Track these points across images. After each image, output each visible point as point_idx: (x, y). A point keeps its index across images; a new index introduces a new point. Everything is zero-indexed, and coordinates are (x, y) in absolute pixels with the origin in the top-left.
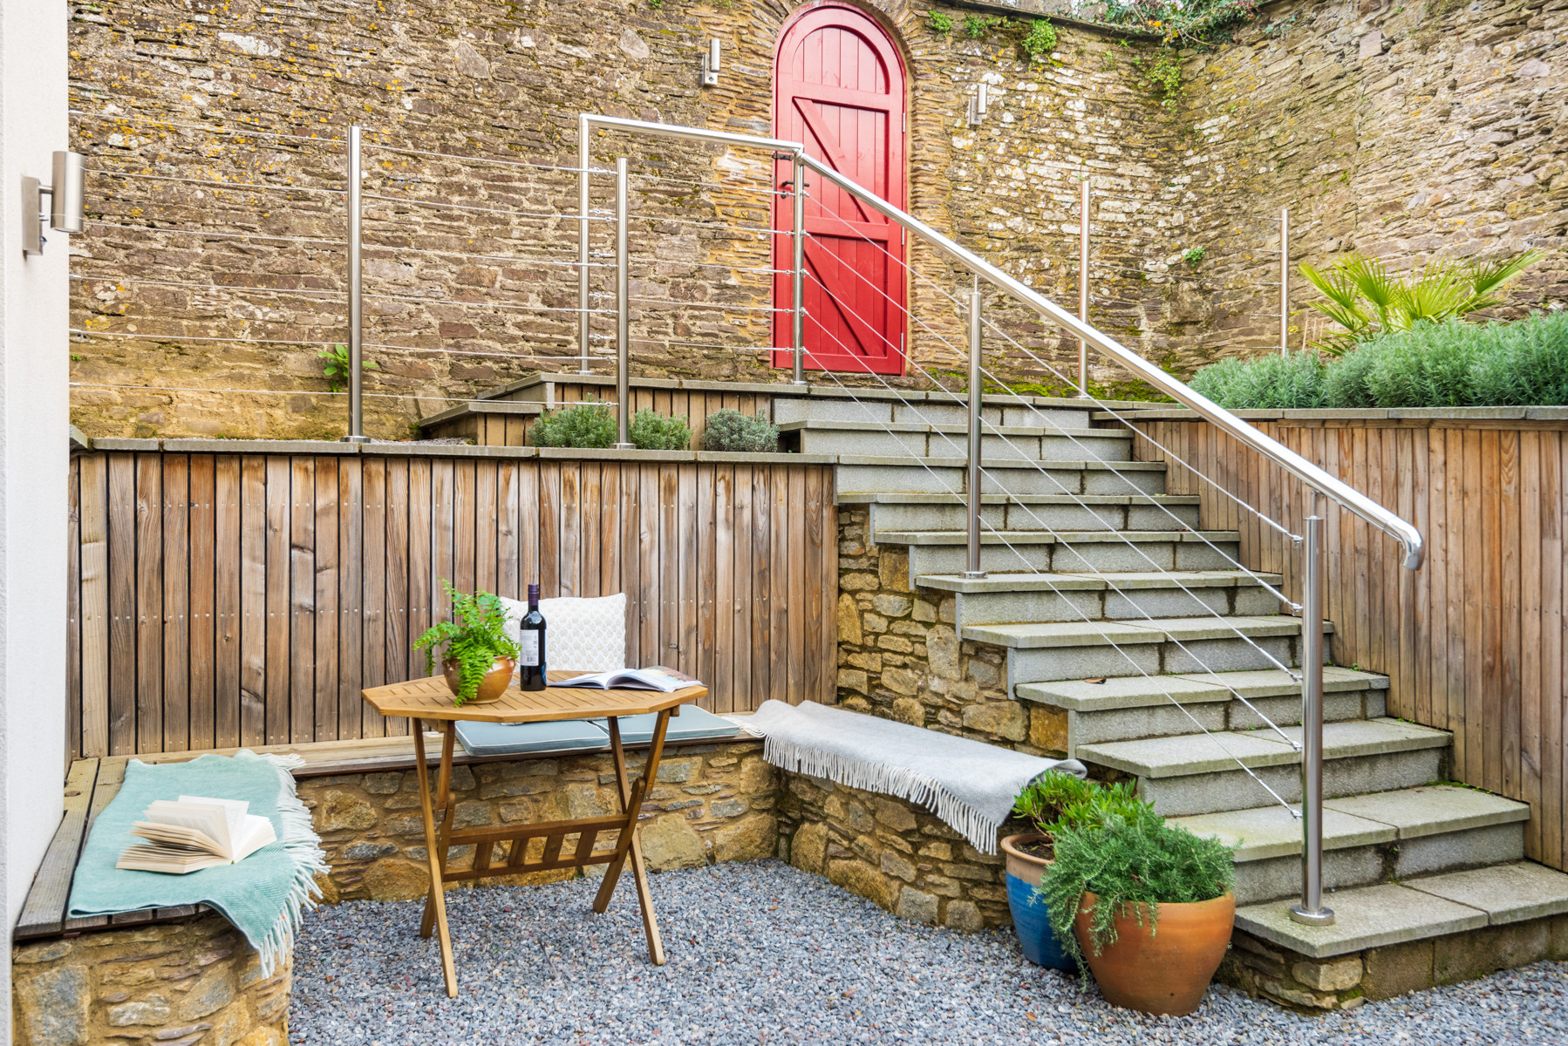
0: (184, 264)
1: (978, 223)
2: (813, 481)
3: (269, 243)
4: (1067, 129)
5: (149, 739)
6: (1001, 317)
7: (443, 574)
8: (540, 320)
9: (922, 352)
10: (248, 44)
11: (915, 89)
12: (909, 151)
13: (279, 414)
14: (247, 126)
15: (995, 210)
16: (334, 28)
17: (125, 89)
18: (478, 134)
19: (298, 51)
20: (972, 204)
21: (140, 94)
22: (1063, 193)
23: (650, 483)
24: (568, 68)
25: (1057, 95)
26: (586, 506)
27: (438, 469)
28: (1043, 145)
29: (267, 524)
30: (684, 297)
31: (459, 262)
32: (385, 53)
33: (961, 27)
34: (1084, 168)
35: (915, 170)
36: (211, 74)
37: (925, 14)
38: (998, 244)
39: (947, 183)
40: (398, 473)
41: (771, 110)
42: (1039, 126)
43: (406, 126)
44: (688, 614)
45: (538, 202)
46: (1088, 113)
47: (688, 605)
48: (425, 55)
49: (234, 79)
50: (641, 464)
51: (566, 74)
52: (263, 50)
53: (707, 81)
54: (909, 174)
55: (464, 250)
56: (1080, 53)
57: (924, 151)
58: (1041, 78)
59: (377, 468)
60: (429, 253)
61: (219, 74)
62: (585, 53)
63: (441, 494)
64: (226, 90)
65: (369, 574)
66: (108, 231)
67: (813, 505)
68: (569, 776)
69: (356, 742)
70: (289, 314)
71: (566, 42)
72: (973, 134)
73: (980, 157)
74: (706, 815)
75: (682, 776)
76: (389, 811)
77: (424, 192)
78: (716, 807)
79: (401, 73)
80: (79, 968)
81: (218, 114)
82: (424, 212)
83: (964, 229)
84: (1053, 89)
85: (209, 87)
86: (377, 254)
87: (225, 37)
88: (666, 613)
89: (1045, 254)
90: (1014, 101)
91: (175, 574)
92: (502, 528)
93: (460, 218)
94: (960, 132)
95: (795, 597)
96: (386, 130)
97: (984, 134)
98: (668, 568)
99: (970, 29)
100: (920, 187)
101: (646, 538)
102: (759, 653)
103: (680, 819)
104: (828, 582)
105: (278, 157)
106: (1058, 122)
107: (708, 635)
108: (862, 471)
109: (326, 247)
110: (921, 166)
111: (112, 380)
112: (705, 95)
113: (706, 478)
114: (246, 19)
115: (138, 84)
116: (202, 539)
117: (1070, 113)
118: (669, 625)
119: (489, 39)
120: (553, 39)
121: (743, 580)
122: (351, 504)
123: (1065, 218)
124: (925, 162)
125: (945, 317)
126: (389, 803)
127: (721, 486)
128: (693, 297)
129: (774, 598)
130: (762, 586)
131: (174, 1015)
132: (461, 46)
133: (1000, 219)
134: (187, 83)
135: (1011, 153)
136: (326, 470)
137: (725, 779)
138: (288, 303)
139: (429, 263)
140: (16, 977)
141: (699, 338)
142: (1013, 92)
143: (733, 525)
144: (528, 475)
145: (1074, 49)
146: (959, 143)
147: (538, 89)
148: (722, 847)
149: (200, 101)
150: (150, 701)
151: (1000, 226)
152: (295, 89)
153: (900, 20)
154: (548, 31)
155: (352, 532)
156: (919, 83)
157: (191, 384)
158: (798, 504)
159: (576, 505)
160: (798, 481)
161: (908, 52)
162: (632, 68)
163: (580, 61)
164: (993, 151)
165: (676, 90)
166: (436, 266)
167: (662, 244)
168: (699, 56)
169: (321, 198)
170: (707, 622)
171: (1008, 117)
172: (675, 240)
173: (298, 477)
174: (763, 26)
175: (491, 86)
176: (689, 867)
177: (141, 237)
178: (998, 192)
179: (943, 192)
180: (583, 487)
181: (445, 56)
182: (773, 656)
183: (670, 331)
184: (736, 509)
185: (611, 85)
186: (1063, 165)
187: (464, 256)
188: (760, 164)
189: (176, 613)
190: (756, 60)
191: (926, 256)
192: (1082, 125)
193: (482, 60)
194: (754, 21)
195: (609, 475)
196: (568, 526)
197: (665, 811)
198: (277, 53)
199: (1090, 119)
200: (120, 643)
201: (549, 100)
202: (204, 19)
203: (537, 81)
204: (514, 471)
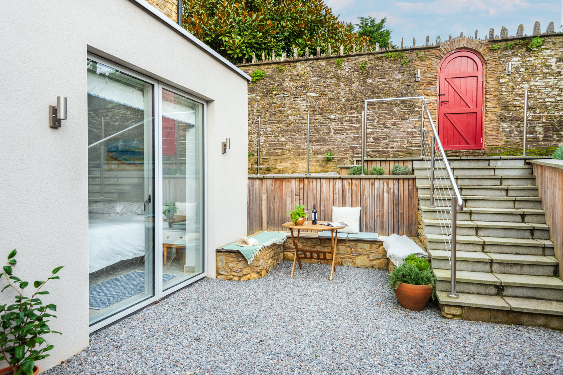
0: (301, 139)
1: (509, 103)
2: (411, 182)
3: (316, 133)
4: (548, 69)
5: (273, 228)
6: (519, 130)
7: (323, 201)
8: (372, 144)
9: (487, 143)
10: (313, 94)
11: (486, 68)
12: (484, 86)
13: (317, 167)
14: (312, 111)
15: (516, 98)
16: (329, 87)
17: (291, 108)
18: (359, 104)
19: (322, 94)
20: (507, 98)
21: (294, 108)
22: (546, 89)
23: (368, 183)
24: (380, 85)
25: (543, 59)
26: (353, 188)
27: (322, 180)
28: (537, 76)
29: (292, 191)
30: (410, 135)
31: (354, 133)
32: (339, 90)
33: (504, 47)
34: (555, 80)
35: (486, 91)
36: (306, 102)
37: (490, 46)
38: (518, 108)
39: (498, 93)
40: (314, 181)
41: (438, 84)
42: (535, 70)
43: (343, 105)
44: (377, 212)
45: (372, 117)
46: (556, 62)
47: (377, 210)
48: (347, 89)
49: (310, 102)
50: (365, 179)
51: (380, 86)
52: (315, 95)
53: (417, 80)
54: (484, 92)
55: (355, 130)
56: (554, 44)
57: (489, 85)
58: (537, 55)
59: (310, 180)
60: (348, 132)
61: (307, 101)
62: (385, 80)
63: (322, 185)
64: (308, 104)
65: (309, 201)
66: (288, 135)
67: (410, 188)
68: (340, 244)
69: (306, 233)
70: (319, 147)
71: (380, 79)
72: (508, 77)
73: (510, 83)
74: (371, 257)
75: (365, 248)
76: (304, 246)
77: (347, 119)
78: (373, 256)
79: (342, 94)
80: (224, 257)
81: (307, 109)
82: (347, 123)
83: (504, 105)
84: (542, 57)
85: (305, 104)
86: (337, 133)
87: (308, 94)
88: (371, 212)
89: (538, 109)
90: (525, 64)
91: (277, 200)
92: (335, 192)
93: (354, 123)
94: (503, 77)
95: (406, 210)
96: (339, 107)
97: (512, 76)
98: (372, 202)
99: (507, 47)
100: (488, 96)
101: (367, 195)
102: (396, 223)
103: (365, 257)
104: (415, 207)
105: (318, 116)
106: (544, 67)
107: (382, 217)
108: (424, 180)
109: (326, 133)
110: (488, 90)
111: (288, 163)
112: (417, 83)
113: (381, 181)
114: (312, 89)
115: (294, 106)
116: (281, 193)
117: (549, 63)
118: (372, 214)
119: (362, 82)
120: (377, 79)
121: (391, 205)
122: (306, 187)
123: (546, 96)
124: (489, 88)
125: (497, 132)
126: (304, 244)
127: (385, 184)
128: (413, 134)
129: (399, 210)
130: (396, 207)
131: (236, 266)
132: (355, 85)
133: (519, 101)
134: (302, 104)
135: (523, 80)
136: (301, 181)
137: (376, 250)
138: (319, 145)
139: (348, 134)
140: (217, 256)
141: (414, 145)
142: (523, 62)
143: (389, 192)
144: (340, 181)
145: (551, 43)
146: (502, 81)
147: (373, 91)
148: (375, 265)
149: (304, 107)
150: (273, 222)
151: (519, 103)
152: (321, 102)
153: (480, 50)
154: (375, 77)
155: (306, 192)
156: (488, 66)
157: (301, 162)
158: (406, 188)
159: (350, 187)
160: (406, 182)
161: (484, 58)
162: (397, 81)
163: (383, 82)
164: (516, 81)
165: (409, 84)
166: (349, 134)
167: (404, 122)
168: (415, 74)
169: (326, 123)
170: (382, 215)
171: (522, 70)
172: (408, 121)
173: (297, 182)
174: (435, 62)
175: (362, 93)
176: (366, 268)
177: (294, 135)
178: (518, 93)
179: (496, 96)
180: (352, 184)
181: (351, 88)
182: (399, 224)
183: (406, 143)
184: (389, 189)
185: (391, 86)
186: (546, 80)
187: (355, 131)
188: (433, 98)
189: (277, 206)
190: (432, 71)
191: (489, 115)
192: (555, 66)
193: (360, 87)
194: (432, 61)
195: (358, 181)
196: (349, 192)
197: (361, 255)
198: (318, 95)
199: (558, 64)
200: (268, 211)
201: (376, 93)
202: (305, 91)
203: (373, 89)
204: (337, 180)
